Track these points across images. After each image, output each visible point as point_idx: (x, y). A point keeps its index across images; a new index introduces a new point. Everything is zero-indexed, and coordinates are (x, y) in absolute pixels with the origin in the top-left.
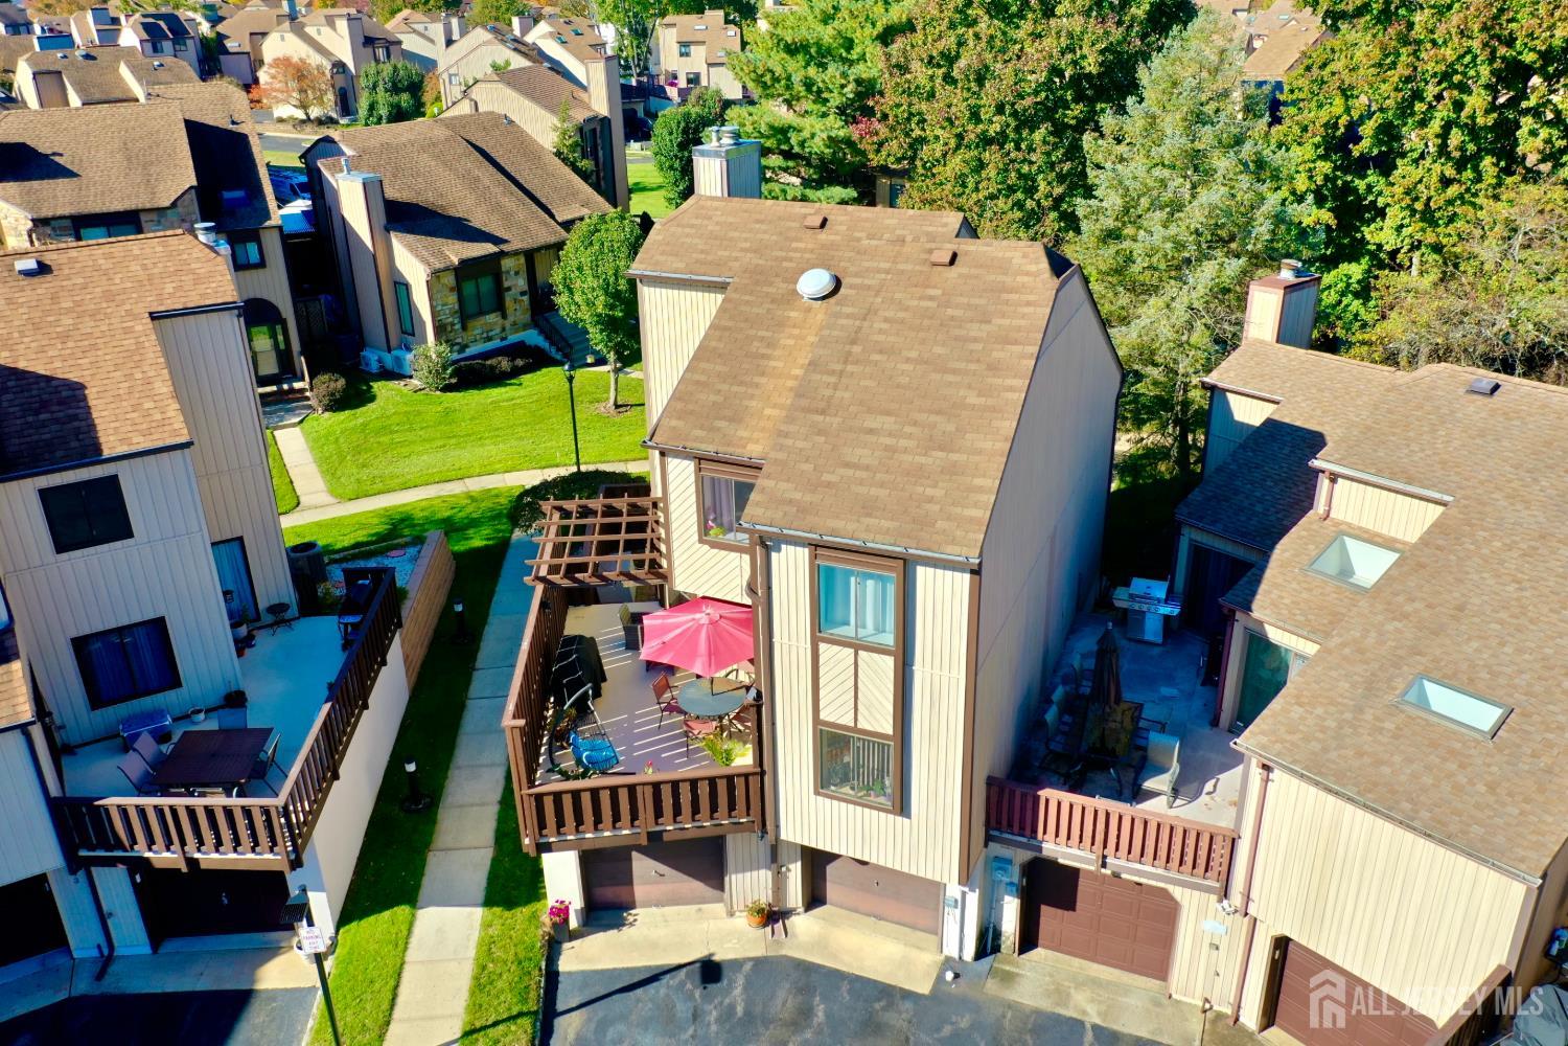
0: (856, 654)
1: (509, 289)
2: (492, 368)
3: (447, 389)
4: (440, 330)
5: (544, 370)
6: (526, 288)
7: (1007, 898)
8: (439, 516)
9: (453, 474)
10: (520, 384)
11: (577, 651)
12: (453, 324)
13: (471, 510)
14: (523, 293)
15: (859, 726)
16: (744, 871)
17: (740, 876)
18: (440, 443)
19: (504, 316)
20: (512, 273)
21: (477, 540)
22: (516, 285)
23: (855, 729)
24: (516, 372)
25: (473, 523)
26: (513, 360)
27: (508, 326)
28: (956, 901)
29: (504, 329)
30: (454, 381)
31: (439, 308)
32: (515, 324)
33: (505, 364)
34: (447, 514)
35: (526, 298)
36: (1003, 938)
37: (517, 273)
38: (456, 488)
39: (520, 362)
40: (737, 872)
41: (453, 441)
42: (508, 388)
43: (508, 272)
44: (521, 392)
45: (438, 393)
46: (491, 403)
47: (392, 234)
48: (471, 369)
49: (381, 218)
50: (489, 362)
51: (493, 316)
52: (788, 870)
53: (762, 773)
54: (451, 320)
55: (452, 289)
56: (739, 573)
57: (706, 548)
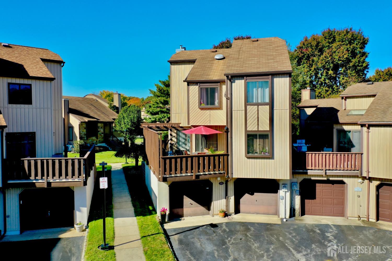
0: (258, 107)
1: (99, 131)
4: (81, 138)
6: (103, 132)
7: (296, 196)
10: (102, 153)
12: (84, 137)
14: (102, 133)
15: (259, 130)
16: (217, 200)
17: (216, 202)
19: (97, 138)
20: (100, 127)
22: (101, 131)
23: (258, 131)
26: (100, 148)
27: (98, 141)
28: (283, 197)
29: (97, 142)
31: (81, 132)
32: (99, 141)
33: (98, 148)
35: (103, 135)
36: (296, 211)
37: (101, 128)
39: (102, 149)
40: (215, 201)
42: (99, 153)
43: (99, 127)
47: (70, 114)
49: (67, 110)
51: (94, 137)
52: (230, 199)
53: (228, 155)
54: (84, 136)
55: (85, 128)
56: (209, 116)
57: (200, 110)
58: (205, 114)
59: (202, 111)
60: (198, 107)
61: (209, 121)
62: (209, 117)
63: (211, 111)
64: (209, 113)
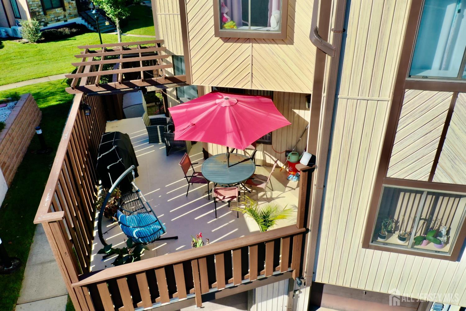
2: (61, 32)
3: (38, 42)
4: (33, 14)
5: (86, 34)
8: (33, 92)
9: (43, 75)
10: (75, 39)
11: (115, 143)
12: (39, 12)
13: (51, 89)
14: (72, 0)
15: (434, 180)
18: (37, 63)
19: (64, 10)
21: (53, 102)
24: (73, 35)
25: (53, 94)
26: (71, 29)
27: (67, 15)
29: (65, 17)
30: (43, 39)
32: (70, 14)
33: (67, 31)
34: (38, 91)
35: (74, 2)
38: (44, 80)
39: (74, 30)
41: (43, 62)
42: (69, 41)
44: (76, 42)
45: (35, 43)
46: (62, 46)
48: (50, 33)
50: (59, 30)
51: (59, 9)
54: (37, 9)
56: (250, 62)
57: (221, 42)
58: (237, 53)
59: (228, 44)
60: (214, 33)
61: (250, 78)
62: (250, 65)
63: (256, 46)
64: (249, 52)
